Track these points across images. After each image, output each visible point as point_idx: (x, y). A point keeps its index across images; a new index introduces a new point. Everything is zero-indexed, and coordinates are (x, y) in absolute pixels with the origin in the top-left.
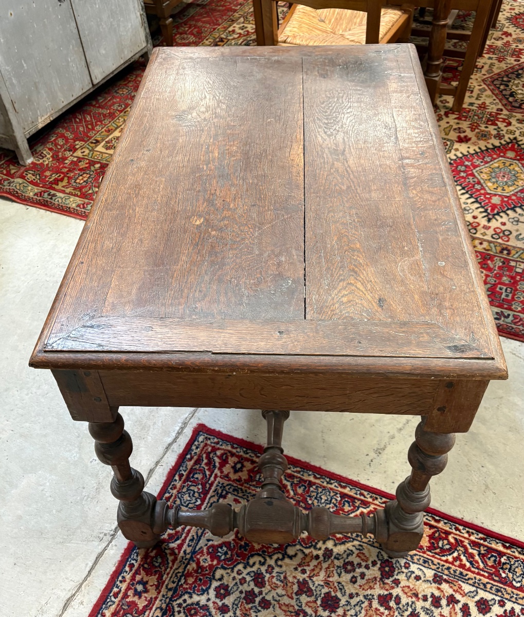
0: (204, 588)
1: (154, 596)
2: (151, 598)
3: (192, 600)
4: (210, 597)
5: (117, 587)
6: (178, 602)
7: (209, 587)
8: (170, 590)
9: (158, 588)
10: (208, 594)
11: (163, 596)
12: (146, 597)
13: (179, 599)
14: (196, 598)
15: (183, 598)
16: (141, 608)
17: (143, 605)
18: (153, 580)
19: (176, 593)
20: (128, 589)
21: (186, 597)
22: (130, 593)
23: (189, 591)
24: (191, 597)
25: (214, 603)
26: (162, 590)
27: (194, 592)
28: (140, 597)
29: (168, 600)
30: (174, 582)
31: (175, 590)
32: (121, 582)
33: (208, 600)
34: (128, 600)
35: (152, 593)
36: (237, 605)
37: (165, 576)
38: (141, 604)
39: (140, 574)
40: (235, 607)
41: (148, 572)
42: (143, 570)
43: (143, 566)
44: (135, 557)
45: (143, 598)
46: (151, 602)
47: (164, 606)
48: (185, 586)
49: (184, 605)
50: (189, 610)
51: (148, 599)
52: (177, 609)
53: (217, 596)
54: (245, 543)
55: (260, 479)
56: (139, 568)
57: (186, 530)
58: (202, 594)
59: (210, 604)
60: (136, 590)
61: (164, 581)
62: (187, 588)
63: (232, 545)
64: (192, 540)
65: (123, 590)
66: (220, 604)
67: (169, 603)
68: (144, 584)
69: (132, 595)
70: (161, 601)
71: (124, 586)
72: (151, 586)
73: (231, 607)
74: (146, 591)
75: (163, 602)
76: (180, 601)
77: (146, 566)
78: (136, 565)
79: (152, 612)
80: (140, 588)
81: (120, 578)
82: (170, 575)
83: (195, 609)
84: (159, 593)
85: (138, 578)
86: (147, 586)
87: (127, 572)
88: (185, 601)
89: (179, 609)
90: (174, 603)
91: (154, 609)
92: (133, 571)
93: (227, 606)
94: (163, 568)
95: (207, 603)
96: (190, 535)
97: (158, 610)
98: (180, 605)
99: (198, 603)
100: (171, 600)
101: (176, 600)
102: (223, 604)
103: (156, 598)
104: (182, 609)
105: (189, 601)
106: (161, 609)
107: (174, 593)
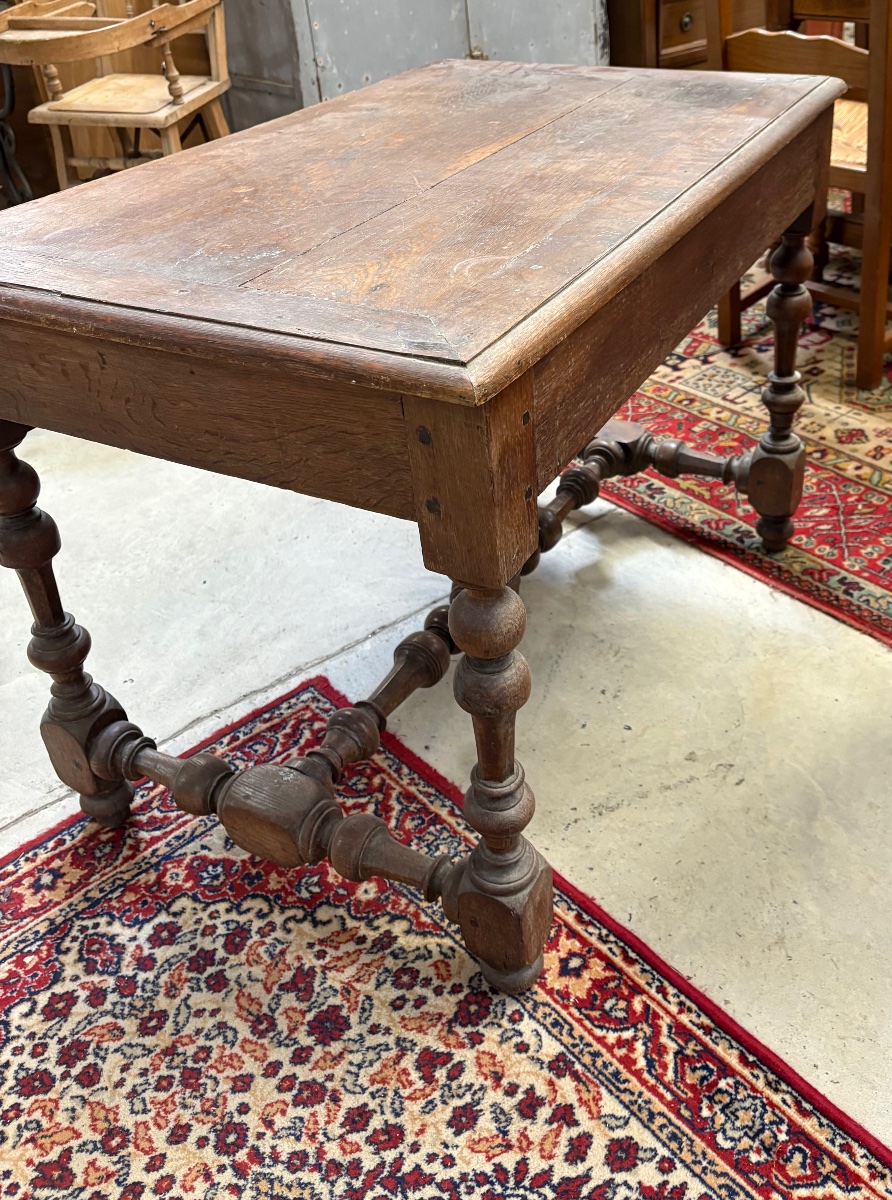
0: (141, 918)
1: (56, 899)
2: (50, 901)
3: (109, 929)
4: (139, 935)
5: (15, 866)
6: (85, 923)
7: (148, 921)
8: (87, 899)
9: (72, 889)
10: (140, 929)
11: (70, 905)
12: (43, 896)
13: (89, 918)
14: (116, 928)
15: (98, 920)
16: (23, 910)
17: (32, 906)
18: (74, 875)
19: (93, 907)
20: (30, 874)
21: (103, 920)
22: (27, 882)
23: (115, 913)
24: (109, 924)
25: (139, 947)
26: (76, 896)
27: (120, 919)
28: (35, 894)
29: (72, 914)
30: (101, 891)
31: (96, 903)
32: (27, 860)
33: (134, 939)
34: (15, 890)
35: (57, 895)
36: (171, 965)
37: (97, 876)
38: (30, 902)
39: (62, 860)
40: (166, 966)
41: (76, 862)
42: (72, 855)
43: (77, 848)
44: (75, 833)
45: (39, 896)
46: (45, 906)
47: (59, 920)
48: (114, 903)
49: (91, 931)
50: (92, 942)
51: (46, 900)
52: (74, 933)
53: (149, 939)
54: (258, 873)
55: (355, 784)
56: (69, 849)
57: (181, 820)
58: (130, 926)
59: (131, 947)
60: (39, 879)
61: (89, 884)
62: (114, 908)
63: (235, 868)
64: (178, 838)
65: (20, 873)
66: (146, 952)
67: (70, 919)
68: (57, 874)
69: (27, 885)
70: (61, 910)
71: (25, 867)
72: (65, 883)
73: (158, 964)
74: (51, 887)
75: (63, 913)
76: (89, 923)
77: (81, 851)
78: (68, 844)
79: (35, 922)
80: (46, 879)
81: (30, 855)
82: (104, 878)
83: (102, 944)
84: (67, 898)
85: (56, 864)
86: (59, 880)
87: (46, 848)
88: (96, 926)
89: (78, 934)
90: (79, 923)
91: (42, 918)
92: (57, 851)
93: (154, 960)
94: (103, 863)
95: (128, 944)
96: (182, 829)
97: (47, 923)
98: (83, 929)
99: (113, 938)
100: (77, 916)
101: (83, 919)
102: (151, 955)
103: (58, 903)
104: (81, 936)
105: (102, 929)
106: (52, 922)
107: (89, 908)
